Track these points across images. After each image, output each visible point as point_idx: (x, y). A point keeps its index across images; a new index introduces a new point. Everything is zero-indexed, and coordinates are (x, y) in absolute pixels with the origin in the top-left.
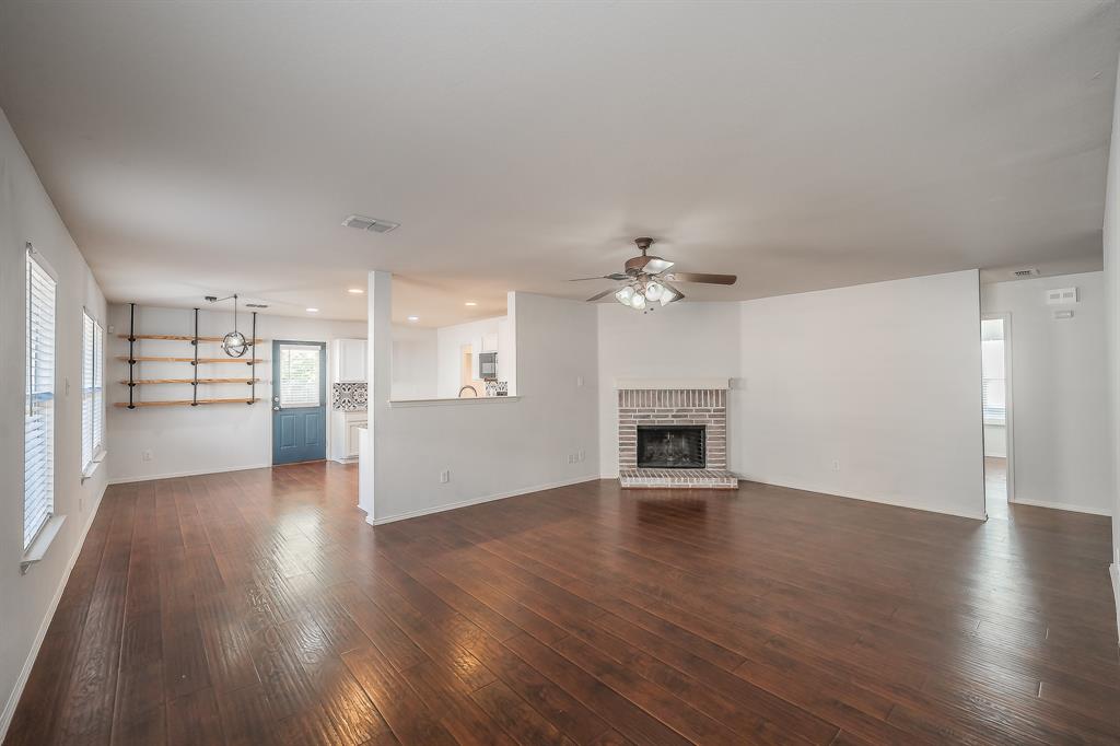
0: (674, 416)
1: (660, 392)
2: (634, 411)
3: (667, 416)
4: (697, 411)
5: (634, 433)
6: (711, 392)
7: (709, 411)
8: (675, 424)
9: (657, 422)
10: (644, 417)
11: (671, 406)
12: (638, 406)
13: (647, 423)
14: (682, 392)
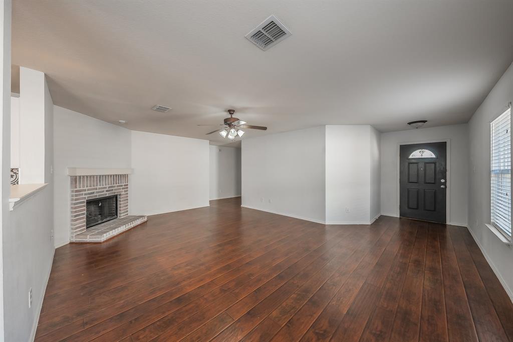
0: (107, 191)
1: (100, 176)
2: (85, 190)
3: (103, 191)
4: (118, 186)
5: (84, 206)
6: (123, 175)
7: (122, 186)
8: (107, 195)
9: (97, 195)
10: (91, 193)
11: (106, 185)
12: (87, 187)
13: (92, 197)
14: (111, 176)
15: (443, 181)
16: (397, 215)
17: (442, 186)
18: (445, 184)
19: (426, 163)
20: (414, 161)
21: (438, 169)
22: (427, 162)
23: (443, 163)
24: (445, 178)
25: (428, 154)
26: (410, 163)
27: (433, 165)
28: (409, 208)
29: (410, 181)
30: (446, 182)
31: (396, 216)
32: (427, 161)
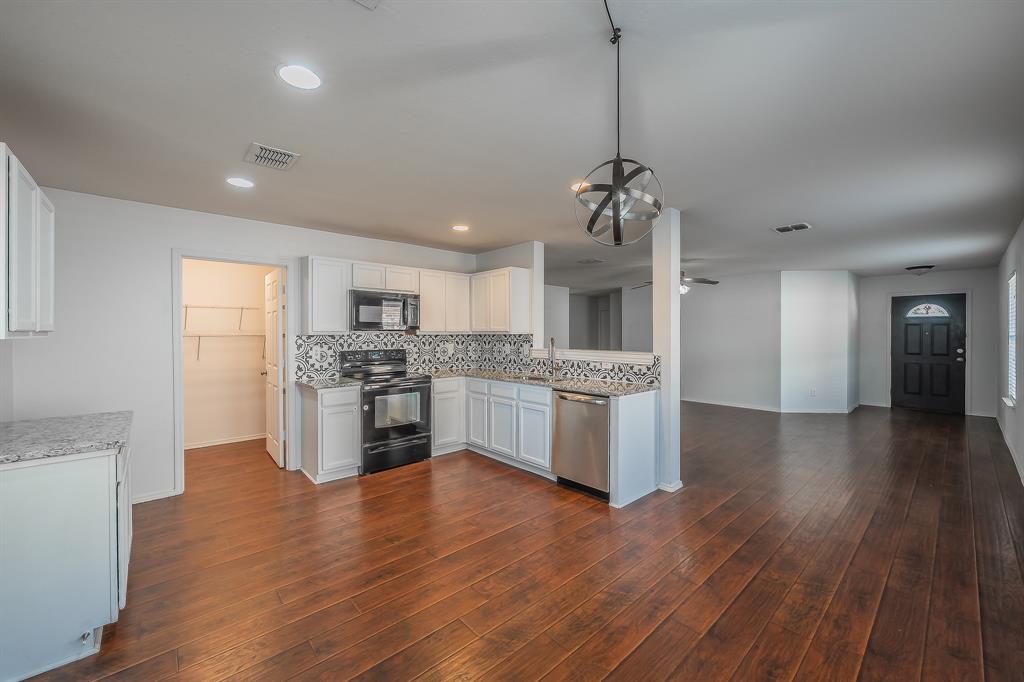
15: (960, 351)
16: (886, 402)
17: (959, 359)
18: (963, 355)
19: (933, 325)
20: (913, 321)
21: (952, 334)
22: (935, 323)
23: (961, 325)
24: (963, 346)
25: (937, 311)
26: (907, 325)
27: (945, 328)
28: (906, 392)
29: (909, 351)
30: (964, 352)
31: (884, 406)
32: (935, 321)
